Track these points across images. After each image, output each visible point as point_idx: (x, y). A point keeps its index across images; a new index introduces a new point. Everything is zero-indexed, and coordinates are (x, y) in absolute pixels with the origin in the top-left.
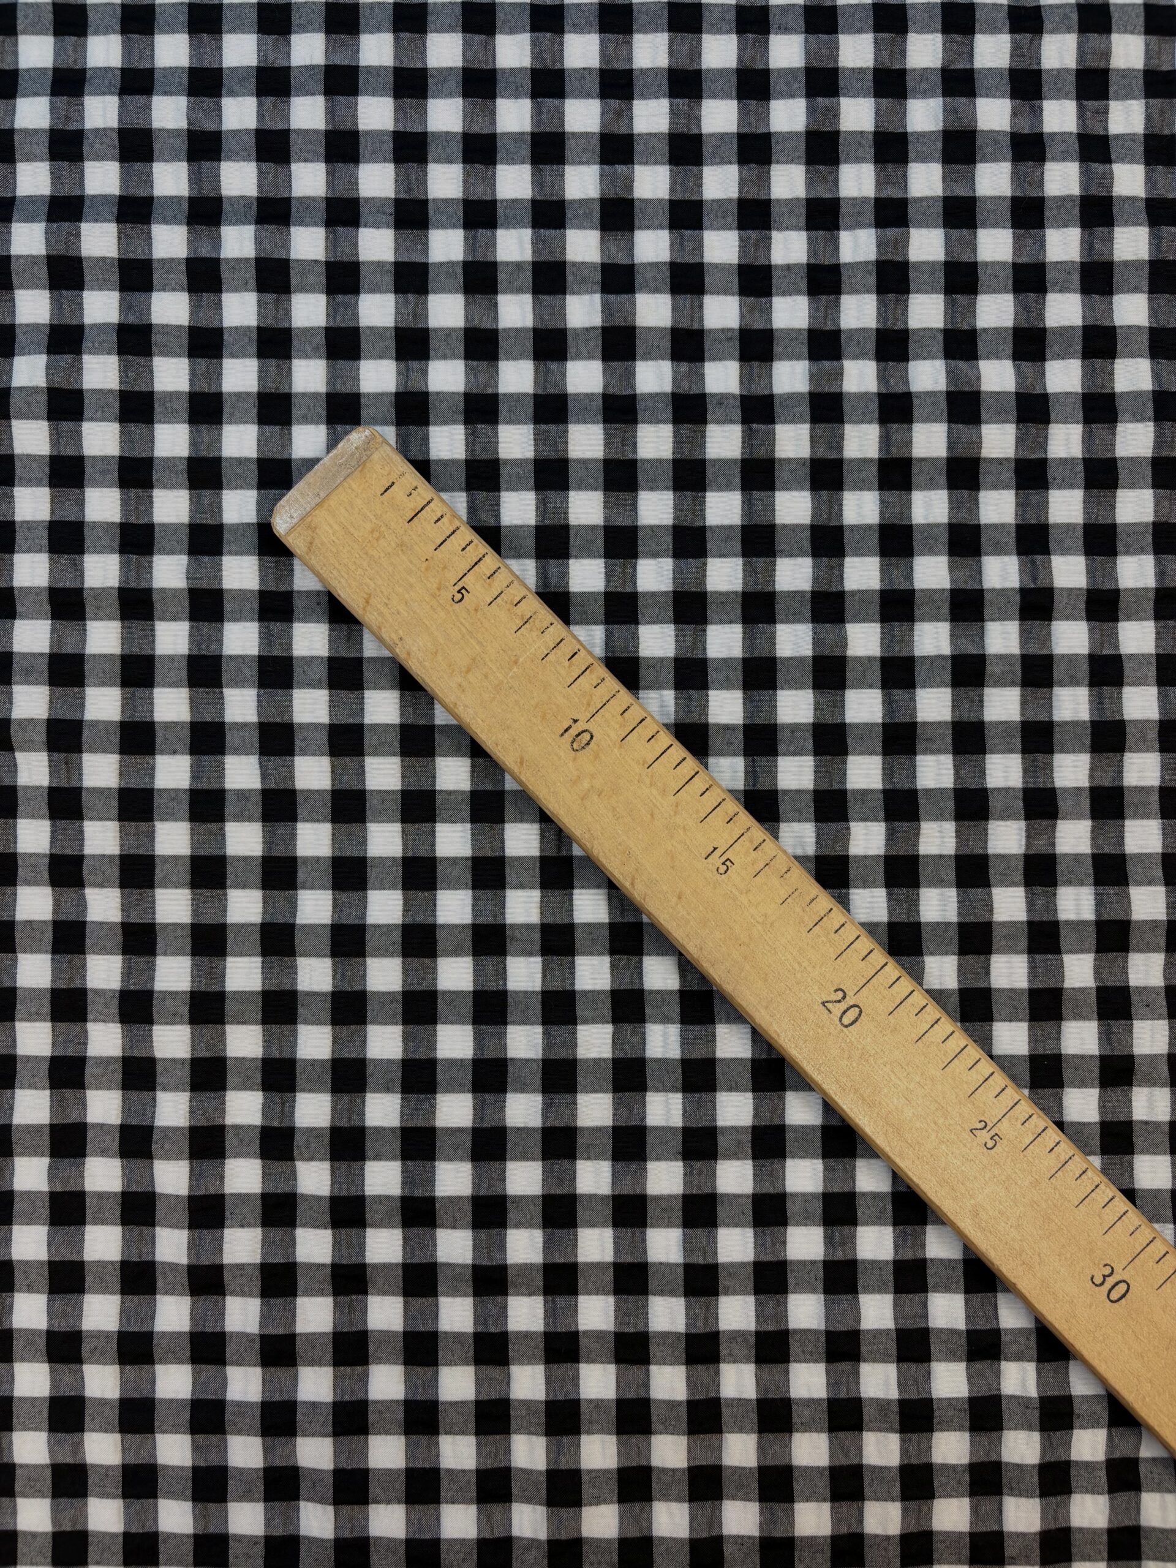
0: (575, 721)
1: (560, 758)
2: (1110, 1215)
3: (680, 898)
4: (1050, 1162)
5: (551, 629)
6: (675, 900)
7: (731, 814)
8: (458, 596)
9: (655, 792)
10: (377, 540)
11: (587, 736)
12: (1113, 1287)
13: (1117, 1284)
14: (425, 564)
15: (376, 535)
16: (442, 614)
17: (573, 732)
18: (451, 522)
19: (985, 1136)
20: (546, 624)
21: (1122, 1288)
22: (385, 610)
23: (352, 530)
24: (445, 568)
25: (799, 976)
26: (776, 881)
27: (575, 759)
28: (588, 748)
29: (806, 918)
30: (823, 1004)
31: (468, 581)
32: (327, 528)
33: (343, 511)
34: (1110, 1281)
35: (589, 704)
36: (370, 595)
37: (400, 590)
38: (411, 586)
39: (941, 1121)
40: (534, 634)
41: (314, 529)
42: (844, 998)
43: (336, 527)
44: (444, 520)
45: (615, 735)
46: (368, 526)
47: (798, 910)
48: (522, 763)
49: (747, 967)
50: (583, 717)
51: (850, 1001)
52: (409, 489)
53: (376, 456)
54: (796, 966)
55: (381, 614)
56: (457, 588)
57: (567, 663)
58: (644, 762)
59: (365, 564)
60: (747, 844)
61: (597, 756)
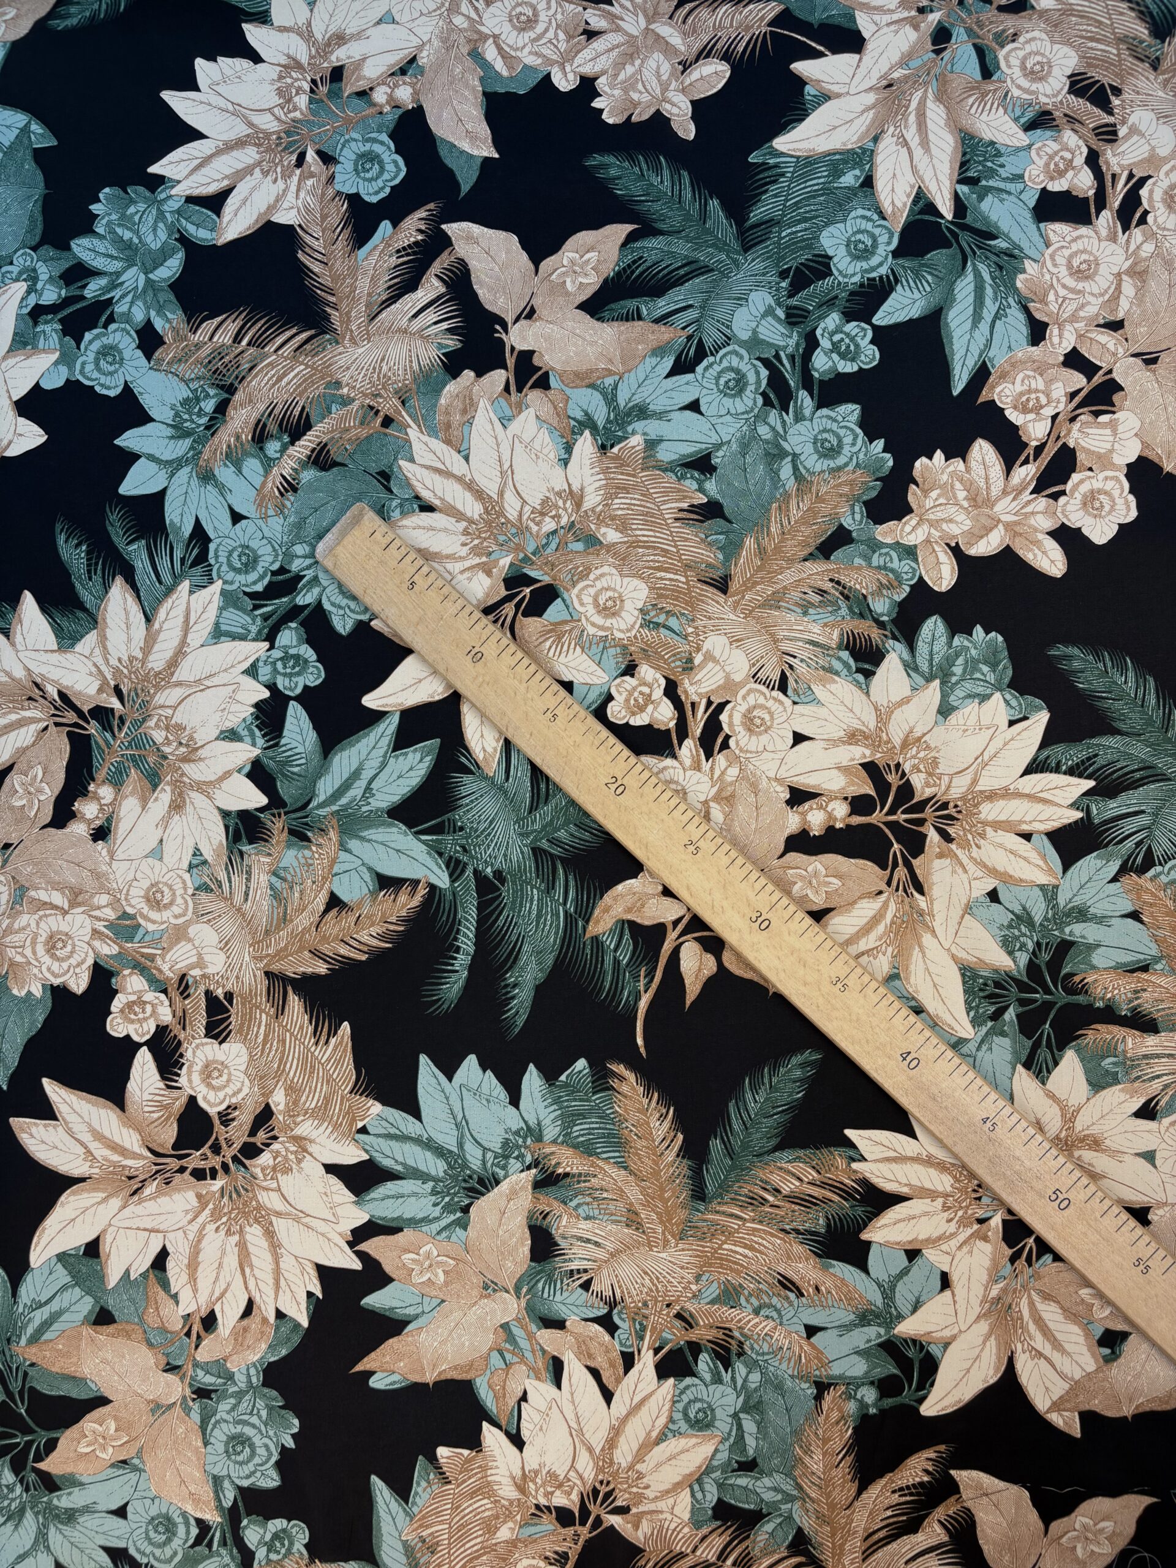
4: (726, 861)
19: (692, 848)
26: (579, 724)
31: (415, 578)
45: (495, 655)
50: (477, 645)
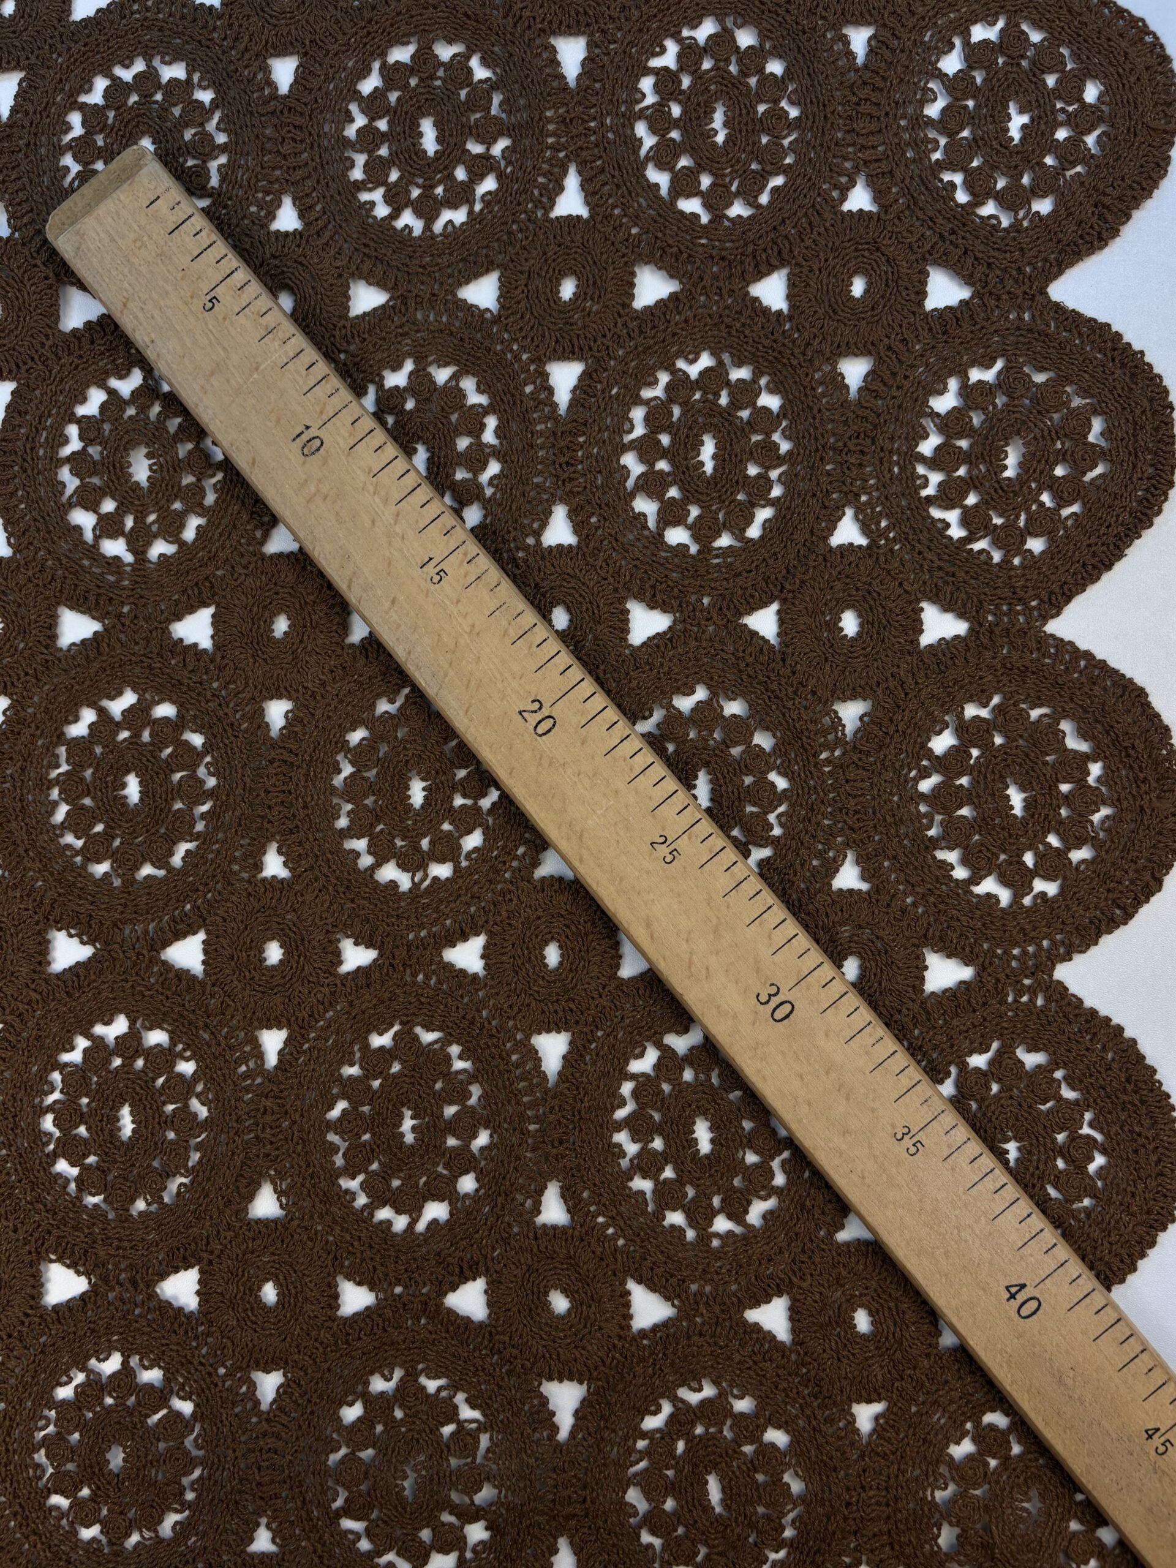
0: (308, 427)
1: (290, 460)
2: (780, 936)
3: (393, 602)
5: (293, 340)
6: (387, 605)
7: (449, 527)
8: (210, 305)
9: (377, 500)
10: (139, 248)
11: (317, 442)
12: (778, 1007)
13: (781, 1004)
14: (181, 274)
15: (139, 244)
16: (192, 320)
17: (304, 438)
18: (208, 236)
20: (288, 335)
21: (787, 1008)
22: (140, 315)
23: (116, 238)
24: (199, 278)
25: (499, 685)
27: (304, 463)
28: (317, 454)
29: (511, 631)
30: (520, 712)
32: (94, 235)
33: (110, 220)
34: (775, 1001)
35: (322, 413)
36: (128, 299)
37: (155, 296)
38: (167, 293)
39: (622, 833)
40: (276, 344)
41: (82, 236)
42: (540, 708)
43: (103, 235)
44: (203, 234)
46: (132, 236)
47: (505, 623)
48: (253, 464)
49: (452, 673)
51: (545, 712)
52: (172, 203)
53: (144, 171)
54: (498, 676)
55: (136, 317)
56: (209, 297)
57: (304, 373)
58: (370, 471)
59: (126, 270)
60: (461, 556)
61: (325, 462)
